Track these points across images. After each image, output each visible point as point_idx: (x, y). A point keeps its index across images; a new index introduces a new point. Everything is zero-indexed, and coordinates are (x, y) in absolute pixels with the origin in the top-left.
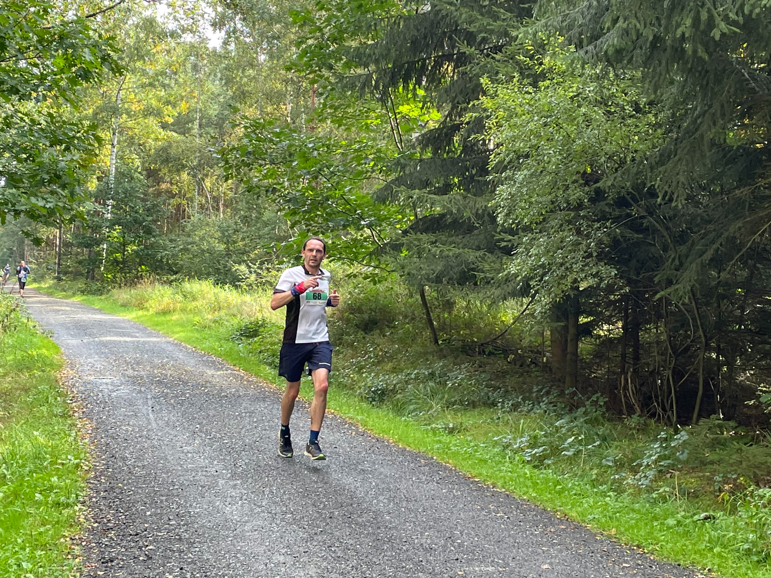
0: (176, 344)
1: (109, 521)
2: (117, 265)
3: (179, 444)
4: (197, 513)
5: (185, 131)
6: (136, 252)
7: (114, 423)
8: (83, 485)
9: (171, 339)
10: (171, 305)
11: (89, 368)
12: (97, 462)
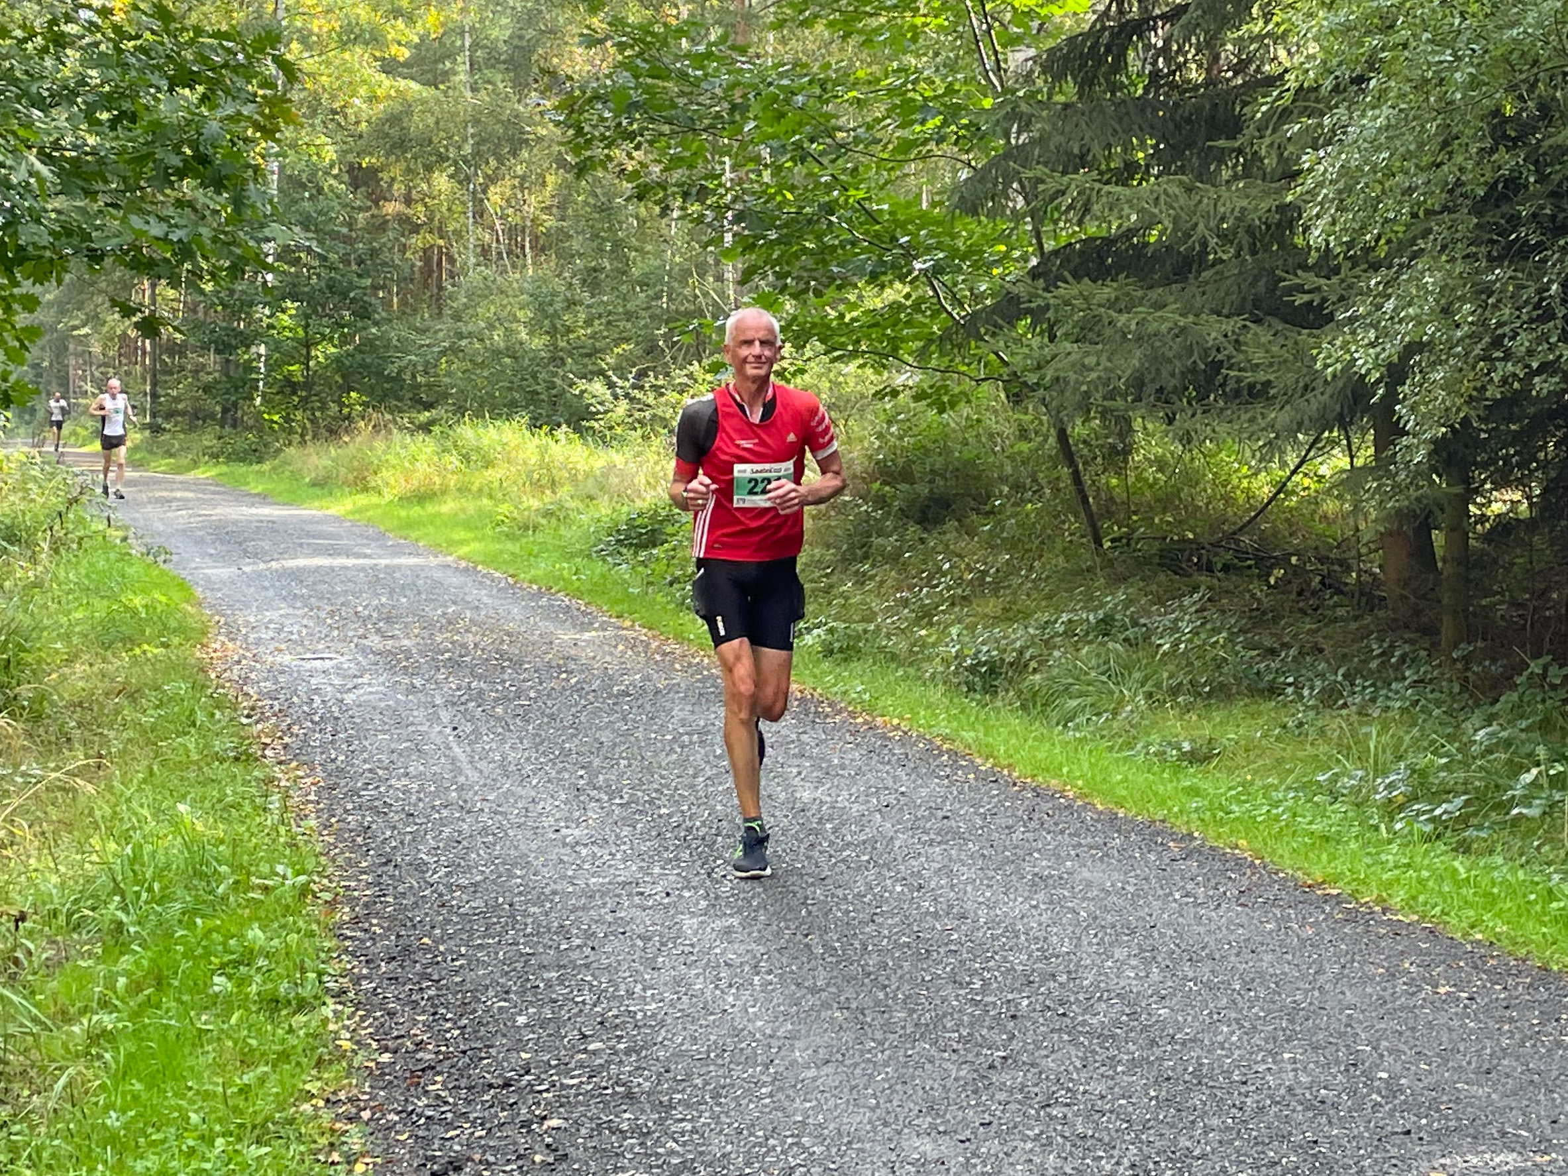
0: (466, 570)
1: (420, 1045)
2: (294, 393)
3: (548, 822)
4: (654, 1015)
5: (436, 78)
6: (337, 360)
7: (371, 771)
8: (327, 944)
9: (450, 559)
10: (437, 480)
11: (271, 634)
12: (349, 878)
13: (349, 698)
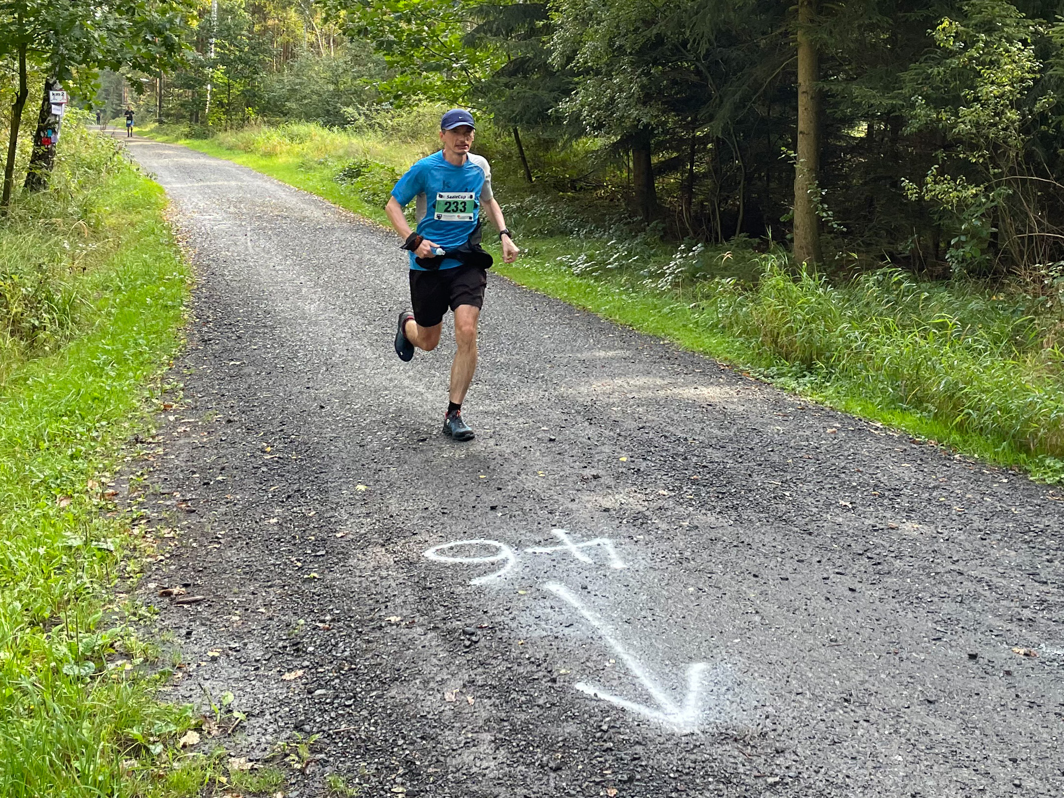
1: (208, 317)
3: (272, 264)
4: (281, 310)
7: (215, 249)
8: (187, 294)
10: (278, 148)
11: (192, 206)
12: (199, 278)
13: (215, 228)
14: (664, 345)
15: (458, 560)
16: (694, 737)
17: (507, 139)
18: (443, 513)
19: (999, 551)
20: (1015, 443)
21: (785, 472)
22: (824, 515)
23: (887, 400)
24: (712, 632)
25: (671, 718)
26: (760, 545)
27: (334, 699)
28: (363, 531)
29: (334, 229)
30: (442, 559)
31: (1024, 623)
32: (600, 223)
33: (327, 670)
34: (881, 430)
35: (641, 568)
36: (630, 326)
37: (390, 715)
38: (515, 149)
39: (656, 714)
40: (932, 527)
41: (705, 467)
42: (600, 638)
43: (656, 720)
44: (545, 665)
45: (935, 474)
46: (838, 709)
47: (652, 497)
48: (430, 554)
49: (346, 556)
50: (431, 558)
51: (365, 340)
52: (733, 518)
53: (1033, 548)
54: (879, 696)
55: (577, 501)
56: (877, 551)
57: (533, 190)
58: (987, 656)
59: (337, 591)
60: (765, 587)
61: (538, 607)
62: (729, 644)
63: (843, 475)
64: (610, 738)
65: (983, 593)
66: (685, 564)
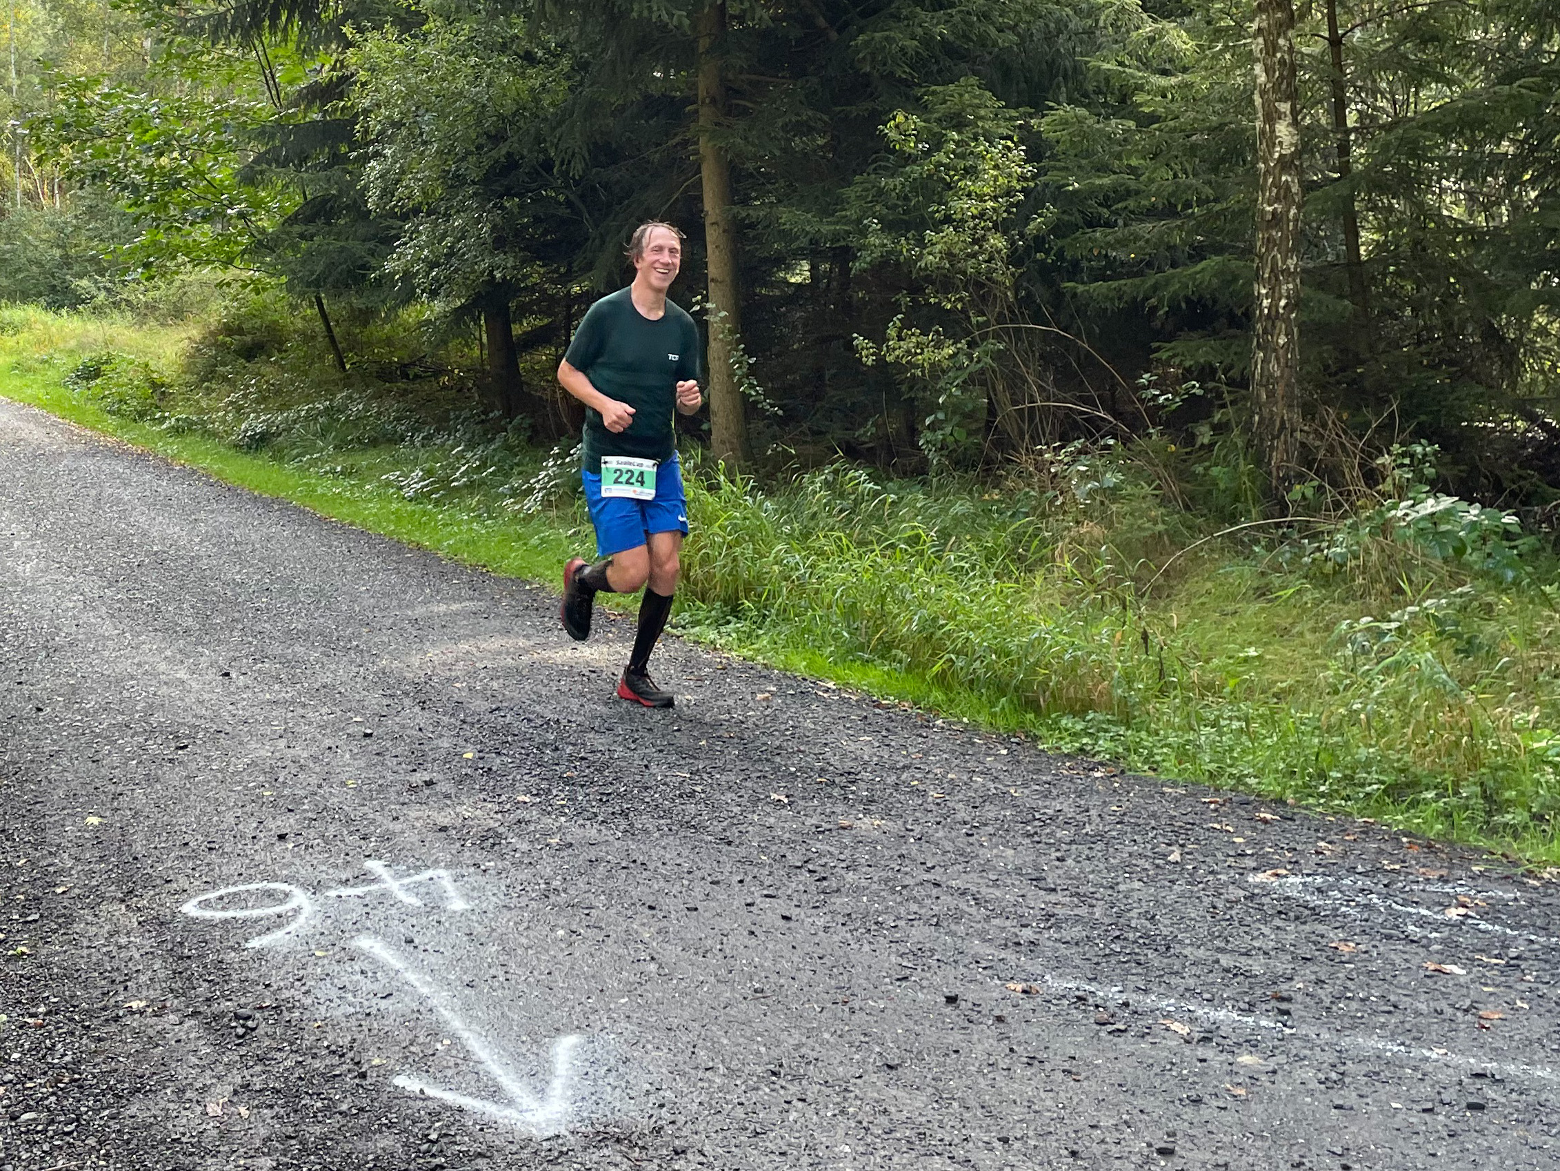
14: (531, 590)
15: (229, 914)
16: (560, 1141)
17: (309, 311)
18: (210, 849)
19: (991, 850)
20: (1019, 699)
21: (695, 758)
22: (750, 816)
23: (843, 650)
24: (589, 991)
25: (528, 1117)
26: (660, 864)
27: (48, 1125)
28: (94, 883)
29: (62, 453)
30: (208, 914)
31: (1023, 948)
32: (443, 424)
33: (39, 1085)
34: (834, 691)
35: (491, 907)
36: (484, 566)
37: (128, 1142)
38: (319, 325)
39: (508, 1112)
40: (900, 822)
41: (583, 759)
42: (431, 1010)
43: (506, 1121)
44: (351, 1055)
45: (906, 748)
46: (762, 1086)
47: (508, 806)
48: (190, 908)
49: (69, 919)
50: (191, 915)
51: (104, 609)
52: (621, 828)
53: (1039, 842)
54: (820, 1064)
55: (402, 819)
56: (822, 861)
57: (347, 382)
58: (971, 997)
59: (56, 970)
60: (665, 923)
61: (342, 973)
62: (612, 1006)
63: (778, 759)
64: (441, 1151)
65: (968, 910)
66: (553, 898)
